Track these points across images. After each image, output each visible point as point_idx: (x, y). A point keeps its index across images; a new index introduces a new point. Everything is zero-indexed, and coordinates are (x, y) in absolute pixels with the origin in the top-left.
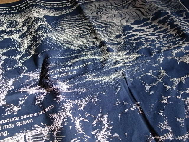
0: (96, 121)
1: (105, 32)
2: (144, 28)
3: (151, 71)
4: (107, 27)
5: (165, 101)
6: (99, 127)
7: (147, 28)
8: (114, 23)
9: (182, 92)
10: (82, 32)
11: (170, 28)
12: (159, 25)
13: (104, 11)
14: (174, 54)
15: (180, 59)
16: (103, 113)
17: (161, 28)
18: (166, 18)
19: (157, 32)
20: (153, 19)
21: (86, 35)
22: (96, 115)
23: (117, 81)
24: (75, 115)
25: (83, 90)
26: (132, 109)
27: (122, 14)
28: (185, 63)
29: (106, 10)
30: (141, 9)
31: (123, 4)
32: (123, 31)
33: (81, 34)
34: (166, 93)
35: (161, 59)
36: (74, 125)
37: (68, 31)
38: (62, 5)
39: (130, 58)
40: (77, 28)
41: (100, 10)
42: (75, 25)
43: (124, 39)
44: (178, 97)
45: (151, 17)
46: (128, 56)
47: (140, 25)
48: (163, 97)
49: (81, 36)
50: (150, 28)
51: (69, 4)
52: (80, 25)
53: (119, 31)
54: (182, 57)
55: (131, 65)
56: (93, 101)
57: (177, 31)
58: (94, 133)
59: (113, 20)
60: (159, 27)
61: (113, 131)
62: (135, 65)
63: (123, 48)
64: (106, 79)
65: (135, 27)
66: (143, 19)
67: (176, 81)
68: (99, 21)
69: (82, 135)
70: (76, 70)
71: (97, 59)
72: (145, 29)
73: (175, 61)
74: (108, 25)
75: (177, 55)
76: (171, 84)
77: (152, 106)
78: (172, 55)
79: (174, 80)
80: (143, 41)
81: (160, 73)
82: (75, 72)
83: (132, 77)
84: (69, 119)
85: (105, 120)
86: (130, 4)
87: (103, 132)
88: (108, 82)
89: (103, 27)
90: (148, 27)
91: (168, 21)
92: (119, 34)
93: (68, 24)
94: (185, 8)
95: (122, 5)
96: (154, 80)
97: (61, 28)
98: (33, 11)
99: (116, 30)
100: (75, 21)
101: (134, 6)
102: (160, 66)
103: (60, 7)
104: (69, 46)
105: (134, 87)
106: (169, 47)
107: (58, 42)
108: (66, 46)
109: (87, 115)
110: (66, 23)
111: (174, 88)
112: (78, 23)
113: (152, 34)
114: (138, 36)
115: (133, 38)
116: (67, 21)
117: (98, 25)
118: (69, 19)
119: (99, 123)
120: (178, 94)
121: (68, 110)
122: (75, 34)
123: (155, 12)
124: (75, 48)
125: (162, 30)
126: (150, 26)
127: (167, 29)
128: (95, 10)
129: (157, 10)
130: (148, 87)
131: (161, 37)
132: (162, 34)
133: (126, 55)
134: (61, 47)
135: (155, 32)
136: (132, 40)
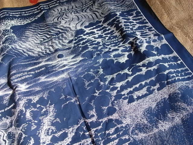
0: (44, 110)
1: (61, 38)
2: (95, 30)
3: (92, 70)
4: (63, 33)
5: (97, 95)
6: (46, 114)
7: (97, 31)
8: (69, 28)
9: (111, 87)
10: (42, 40)
11: (116, 30)
12: (108, 27)
13: (64, 16)
14: (112, 56)
15: (116, 59)
16: (51, 104)
17: (109, 29)
18: (114, 20)
19: (105, 34)
20: (104, 22)
21: (45, 42)
22: (45, 105)
23: (64, 80)
24: (26, 108)
25: (38, 89)
26: (72, 101)
27: (80, 17)
28: (120, 62)
29: (66, 15)
30: (96, 13)
31: (83, 7)
32: (76, 36)
33: (41, 41)
34: (99, 87)
35: (101, 60)
36: (25, 114)
37: (31, 39)
38: (29, 13)
39: (75, 61)
40: (39, 36)
41: (61, 15)
42: (38, 33)
43: (75, 43)
44: (107, 91)
45: (103, 19)
47: (92, 28)
48: (97, 91)
49: (41, 44)
50: (100, 30)
51: (36, 11)
52: (42, 33)
53: (72, 35)
54: (118, 58)
55: (75, 66)
56: (44, 96)
57: (120, 32)
58: (41, 118)
59: (70, 25)
60: (107, 29)
61: (56, 117)
62: (79, 67)
63: (72, 53)
64: (55, 79)
65: (87, 30)
66: (97, 21)
67: (109, 77)
68: (58, 27)
69: (30, 121)
70: (32, 74)
71: (49, 65)
72: (96, 31)
73: (113, 61)
74: (64, 30)
75: (115, 56)
76: (105, 80)
77: (87, 98)
79: (108, 77)
80: (89, 44)
81: (99, 71)
83: (76, 76)
84: (21, 111)
85: (52, 109)
86: (88, 7)
87: (48, 117)
88: (56, 82)
89: (60, 33)
90: (99, 29)
91: (115, 24)
92: (71, 39)
93: (32, 32)
94: (136, 7)
95: (82, 8)
96: (93, 77)
97: (26, 36)
98: (3, 24)
99: (70, 34)
100: (38, 29)
101: (91, 10)
102: (100, 65)
103: (28, 14)
104: (30, 53)
105: (77, 84)
106: (110, 49)
107: (21, 51)
108: (27, 53)
109: (38, 106)
110: (31, 31)
111: (107, 83)
112: (40, 31)
113: (100, 37)
114: (86, 40)
115: (81, 42)
116: (32, 29)
117: (56, 32)
118: (33, 27)
119: (47, 111)
120: (108, 89)
121: (22, 105)
122: (36, 42)
123: (106, 15)
124: (35, 55)
125: (109, 31)
126: (101, 28)
127: (113, 31)
128: (57, 16)
129: (108, 13)
130: (87, 84)
131: (107, 38)
132: (109, 35)
133: (72, 58)
134: (23, 54)
135: (103, 34)
136: (80, 44)
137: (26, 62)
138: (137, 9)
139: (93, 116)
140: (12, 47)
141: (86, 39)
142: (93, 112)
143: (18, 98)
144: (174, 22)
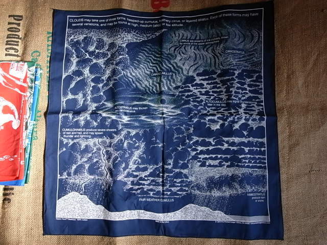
0: (137, 144)
1: (170, 78)
2: (205, 83)
3: (184, 126)
4: (173, 72)
5: (179, 149)
6: (138, 148)
7: (207, 84)
8: (182, 69)
9: (194, 147)
10: (153, 71)
11: (225, 92)
12: (219, 84)
13: (183, 49)
14: (207, 119)
15: (209, 124)
16: (143, 142)
17: (220, 87)
18: (229, 80)
19: (213, 92)
20: (219, 76)
21: (154, 76)
22: (139, 141)
23: (159, 125)
24: (126, 138)
25: (137, 124)
26: (159, 146)
27: (198, 56)
28: (211, 129)
29: (185, 48)
30: (216, 58)
31: (207, 42)
32: (184, 83)
33: (151, 72)
34: (184, 144)
35: (195, 120)
36: (123, 144)
37: (142, 66)
38: (148, 24)
39: (173, 113)
40: (151, 65)
41: (180, 45)
42: (150, 60)
43: (180, 92)
44: (189, 149)
45: (219, 72)
46: (173, 110)
47: (204, 77)
48: (180, 146)
49: (151, 77)
50: (211, 84)
51: (155, 24)
52: (154, 62)
53: (181, 80)
54: (211, 123)
55: (172, 117)
56: (140, 133)
57: (227, 97)
58: (133, 150)
59: (184, 65)
60: (218, 86)
61: (144, 153)
62: (175, 119)
63: (174, 102)
64: (153, 122)
65: (198, 80)
66: (213, 71)
67: (195, 139)
68: (172, 62)
69: (125, 150)
70: (136, 110)
71: (151, 106)
72: (205, 85)
73: (206, 124)
74: (176, 70)
75: (209, 120)
76: (191, 139)
77: (171, 148)
78: (206, 120)
79: (194, 137)
80: (192, 100)
81: (189, 129)
82: (134, 111)
83: (169, 126)
84: (122, 140)
85: (143, 145)
86: (212, 44)
87: (139, 151)
88: (153, 124)
89: (171, 71)
90: (210, 82)
91: (227, 84)
92: (179, 84)
93: (145, 55)
94: (261, 69)
95: (205, 42)
96: (183, 133)
97: (138, 61)
98: (119, 36)
99: (179, 78)
100: (152, 54)
101: (213, 50)
102: (193, 124)
103: (146, 26)
104: (138, 84)
105: (168, 131)
106: (209, 112)
107: (130, 79)
108: (135, 84)
109: (134, 139)
110: (144, 54)
111: (191, 142)
112: (154, 57)
113: (207, 93)
114: (191, 93)
115: (186, 94)
116: (145, 51)
117: (168, 68)
118: (148, 48)
119: (139, 146)
120: (190, 147)
121: (122, 135)
122: (146, 72)
123: (225, 68)
124: (142, 88)
125: (218, 90)
126: (213, 81)
127: (222, 91)
128: (176, 44)
129: (227, 67)
130: (176, 136)
131: (212, 97)
132: (215, 95)
133: (172, 108)
134: (132, 85)
135: (211, 91)
136: (184, 95)
137: (132, 94)
138: (261, 72)
139: (170, 164)
140: (124, 74)
141: (192, 91)
142: (171, 161)
143: (121, 128)
144: (289, 103)
